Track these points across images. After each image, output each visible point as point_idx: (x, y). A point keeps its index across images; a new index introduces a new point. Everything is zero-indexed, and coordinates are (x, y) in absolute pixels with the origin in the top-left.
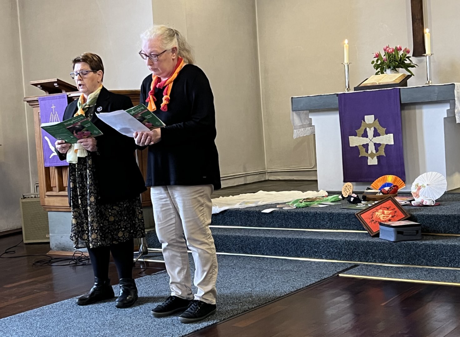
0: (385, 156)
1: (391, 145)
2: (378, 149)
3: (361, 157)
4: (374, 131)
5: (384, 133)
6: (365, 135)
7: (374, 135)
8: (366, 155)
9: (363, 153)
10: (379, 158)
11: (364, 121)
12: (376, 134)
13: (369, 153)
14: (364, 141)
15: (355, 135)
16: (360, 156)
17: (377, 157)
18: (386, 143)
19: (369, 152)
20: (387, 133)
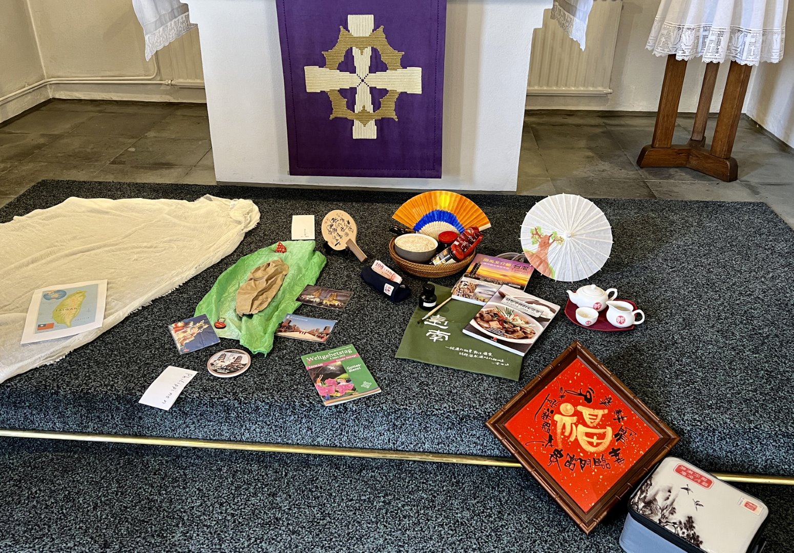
0: (397, 120)
1: (413, 95)
2: (380, 103)
3: (336, 118)
4: (371, 57)
5: (399, 64)
6: (348, 65)
7: (370, 68)
8: (349, 115)
9: (340, 110)
10: (381, 124)
11: (346, 28)
12: (377, 65)
13: (356, 112)
14: (346, 80)
15: (322, 64)
16: (332, 117)
17: (375, 120)
18: (400, 90)
19: (358, 108)
20: (404, 66)
